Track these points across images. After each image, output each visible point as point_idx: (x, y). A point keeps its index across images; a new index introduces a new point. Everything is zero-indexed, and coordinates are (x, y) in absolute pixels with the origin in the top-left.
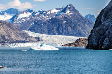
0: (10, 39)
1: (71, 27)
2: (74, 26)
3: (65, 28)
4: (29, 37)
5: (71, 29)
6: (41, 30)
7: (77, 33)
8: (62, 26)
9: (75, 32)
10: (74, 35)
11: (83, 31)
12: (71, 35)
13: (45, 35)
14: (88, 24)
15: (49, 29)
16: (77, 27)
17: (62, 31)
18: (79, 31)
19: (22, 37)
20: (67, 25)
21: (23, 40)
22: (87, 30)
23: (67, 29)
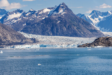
0: (7, 41)
1: (66, 27)
2: (69, 26)
3: (60, 28)
4: (25, 38)
5: (66, 29)
6: (35, 30)
7: (72, 33)
8: (56, 26)
9: (70, 32)
10: (70, 35)
11: (78, 31)
12: (66, 35)
13: (40, 36)
14: (82, 23)
15: (42, 29)
16: (72, 27)
17: (57, 32)
18: (74, 31)
19: (17, 38)
20: (61, 25)
21: (20, 41)
22: (82, 30)
23: (62, 29)
